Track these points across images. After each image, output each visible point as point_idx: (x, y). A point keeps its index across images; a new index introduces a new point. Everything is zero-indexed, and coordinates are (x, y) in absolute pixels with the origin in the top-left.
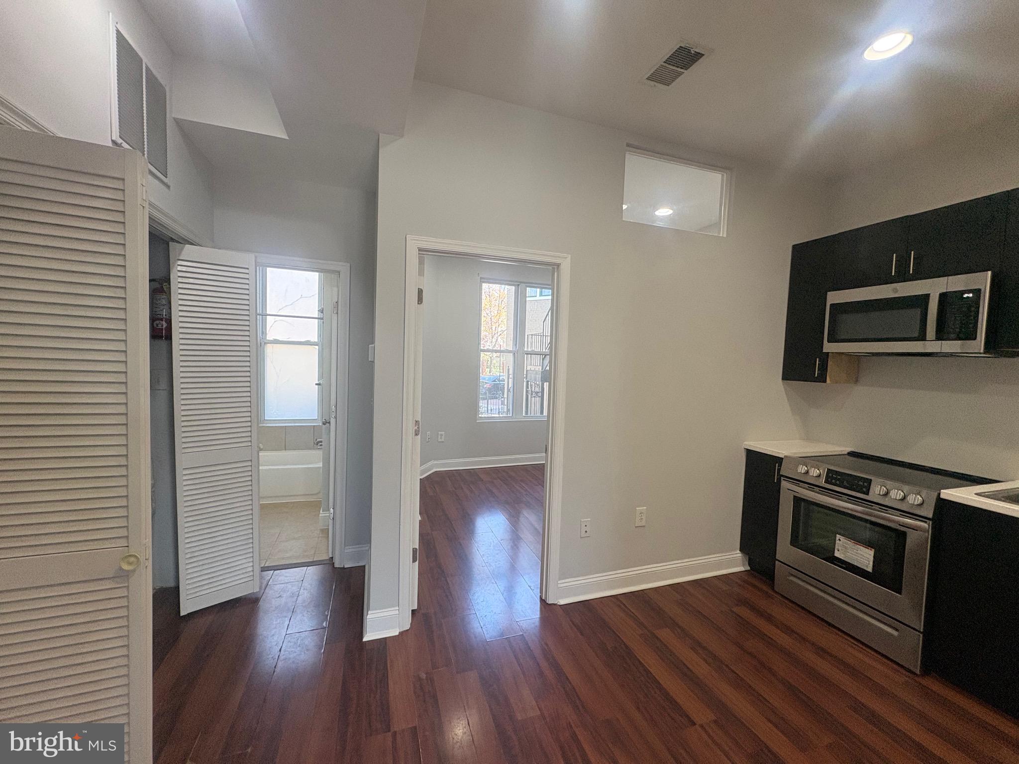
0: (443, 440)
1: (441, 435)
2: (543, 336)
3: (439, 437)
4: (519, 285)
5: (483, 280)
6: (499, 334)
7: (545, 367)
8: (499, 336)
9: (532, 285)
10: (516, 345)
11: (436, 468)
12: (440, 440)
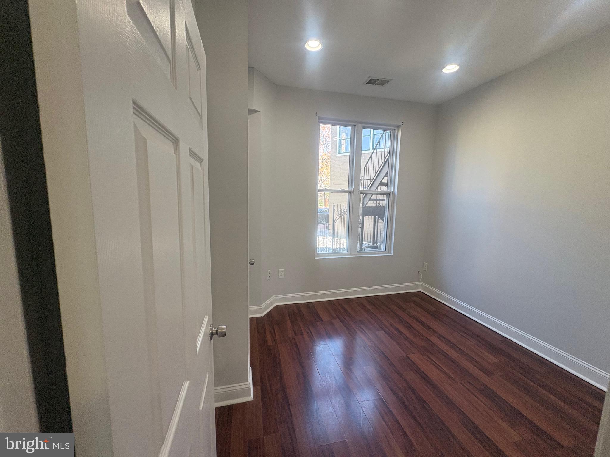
0: (283, 276)
1: (282, 272)
2: (364, 179)
3: (280, 274)
4: (355, 125)
5: (321, 120)
6: (322, 181)
7: (366, 204)
8: (322, 182)
9: (369, 126)
10: (352, 185)
11: (277, 303)
12: (280, 277)
